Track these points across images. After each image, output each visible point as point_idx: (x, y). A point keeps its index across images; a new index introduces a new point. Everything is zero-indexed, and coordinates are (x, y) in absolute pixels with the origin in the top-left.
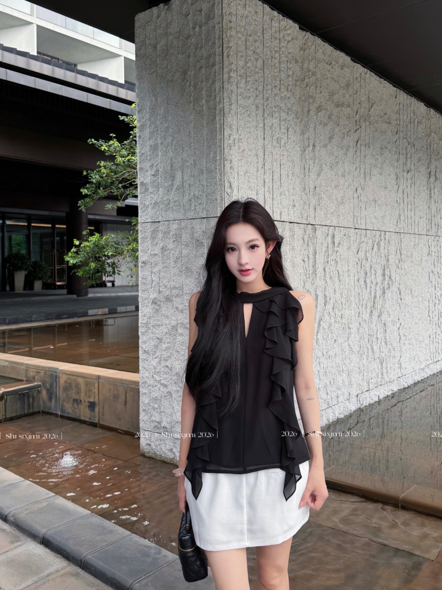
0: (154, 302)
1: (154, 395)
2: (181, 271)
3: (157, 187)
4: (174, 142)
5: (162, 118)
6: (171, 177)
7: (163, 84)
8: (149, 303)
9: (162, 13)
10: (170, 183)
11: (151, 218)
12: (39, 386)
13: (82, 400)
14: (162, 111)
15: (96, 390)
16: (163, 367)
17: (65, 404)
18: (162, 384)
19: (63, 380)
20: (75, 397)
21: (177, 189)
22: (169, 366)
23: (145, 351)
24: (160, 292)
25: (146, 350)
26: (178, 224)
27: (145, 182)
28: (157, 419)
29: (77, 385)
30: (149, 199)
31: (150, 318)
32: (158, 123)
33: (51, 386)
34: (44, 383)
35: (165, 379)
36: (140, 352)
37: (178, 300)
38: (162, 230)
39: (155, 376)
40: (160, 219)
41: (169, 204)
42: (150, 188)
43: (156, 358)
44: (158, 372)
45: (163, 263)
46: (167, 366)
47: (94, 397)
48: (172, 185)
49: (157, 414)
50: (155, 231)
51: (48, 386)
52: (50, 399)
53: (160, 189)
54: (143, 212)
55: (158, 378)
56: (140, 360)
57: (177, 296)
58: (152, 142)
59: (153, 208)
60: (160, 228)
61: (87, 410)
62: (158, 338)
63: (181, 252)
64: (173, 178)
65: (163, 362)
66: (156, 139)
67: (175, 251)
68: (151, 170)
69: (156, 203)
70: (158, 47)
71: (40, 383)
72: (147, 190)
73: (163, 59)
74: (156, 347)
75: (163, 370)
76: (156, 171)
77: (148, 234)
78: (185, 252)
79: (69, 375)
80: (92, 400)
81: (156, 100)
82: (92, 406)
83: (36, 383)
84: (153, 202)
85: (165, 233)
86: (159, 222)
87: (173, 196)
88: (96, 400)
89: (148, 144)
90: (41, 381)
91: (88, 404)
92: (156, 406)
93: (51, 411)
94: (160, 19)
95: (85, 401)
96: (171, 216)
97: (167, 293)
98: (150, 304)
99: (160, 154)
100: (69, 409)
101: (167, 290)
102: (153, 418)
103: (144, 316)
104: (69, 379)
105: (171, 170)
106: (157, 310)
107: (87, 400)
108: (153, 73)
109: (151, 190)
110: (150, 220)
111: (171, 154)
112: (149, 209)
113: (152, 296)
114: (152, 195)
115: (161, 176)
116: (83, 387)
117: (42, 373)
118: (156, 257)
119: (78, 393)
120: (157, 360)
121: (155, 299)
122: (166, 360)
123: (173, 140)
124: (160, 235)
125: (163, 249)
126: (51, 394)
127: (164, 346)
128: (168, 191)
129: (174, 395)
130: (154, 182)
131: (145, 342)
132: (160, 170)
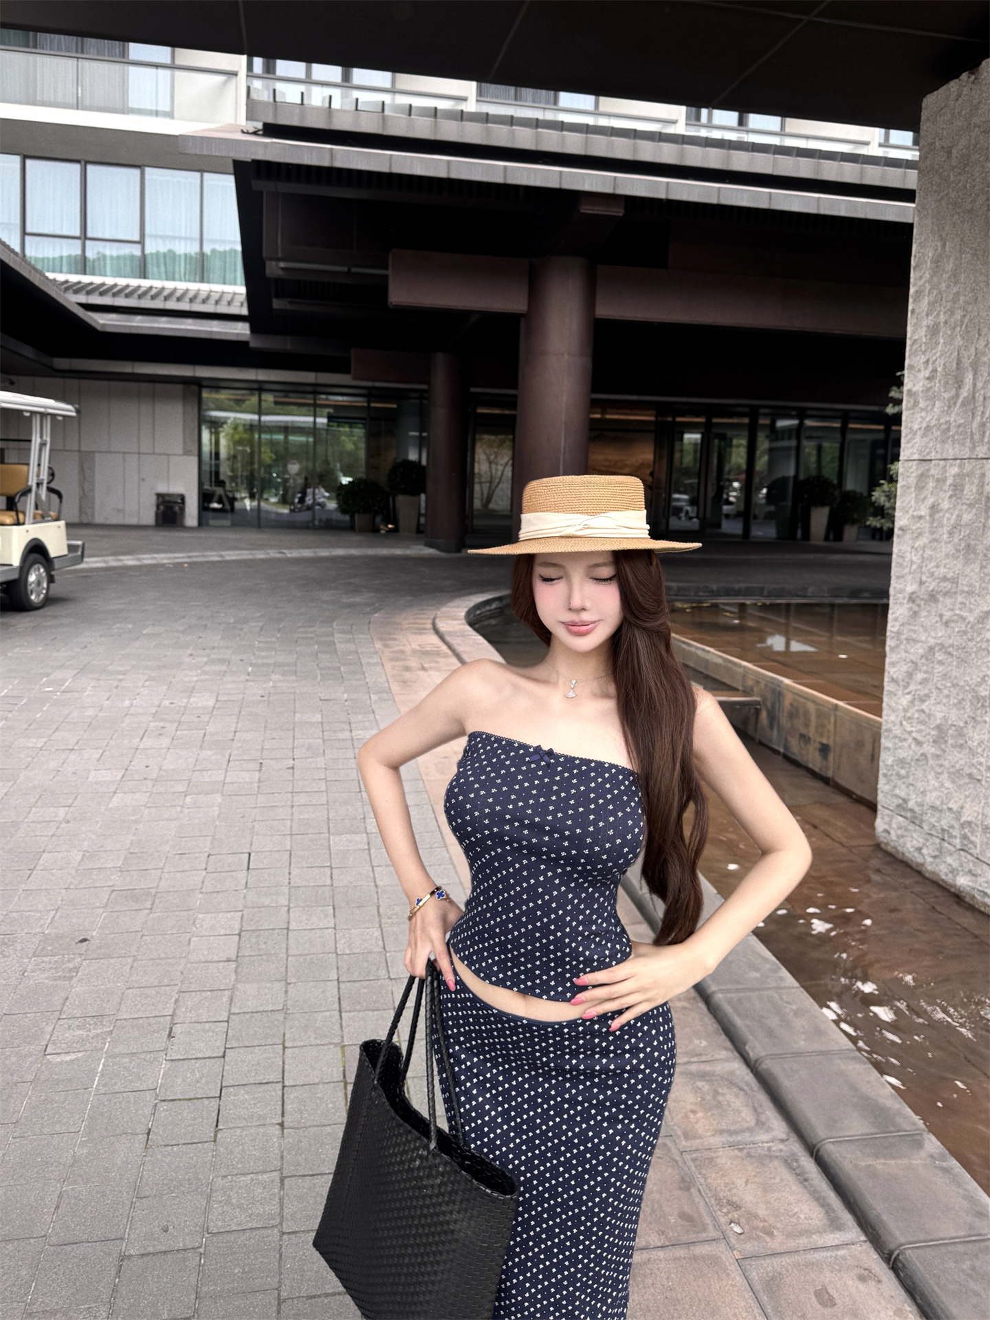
0: (912, 599)
1: (902, 754)
2: (958, 551)
3: (932, 399)
4: (966, 320)
5: (949, 278)
6: (957, 382)
7: (956, 217)
8: (904, 598)
9: (965, 89)
10: (953, 392)
11: (920, 454)
12: (758, 703)
13: (811, 736)
14: (950, 266)
15: (831, 727)
16: (918, 711)
17: (789, 738)
18: (914, 739)
19: (787, 701)
20: (803, 730)
21: (963, 404)
22: (927, 711)
23: (893, 679)
24: (921, 583)
25: (895, 676)
26: (960, 466)
27: (914, 389)
28: (903, 794)
29: (806, 712)
30: (920, 419)
31: (903, 625)
32: (943, 286)
33: (773, 706)
34: (765, 700)
35: (920, 731)
36: (886, 679)
37: (949, 601)
38: (933, 476)
39: (904, 723)
40: (933, 455)
41: (948, 429)
42: (921, 401)
43: (908, 693)
44: (909, 718)
45: (932, 533)
46: (923, 711)
47: (828, 738)
48: (957, 396)
49: (903, 787)
50: (923, 477)
51: (769, 705)
52: (771, 725)
53: (937, 403)
54: (908, 442)
55: (909, 729)
56: (885, 693)
57: (946, 594)
58: (930, 321)
59: (924, 436)
60: (932, 472)
61: (817, 755)
62: (912, 662)
63: (959, 517)
64: (959, 384)
65: (917, 703)
66: (938, 315)
67: (952, 514)
68: (926, 368)
69: (928, 428)
70: (954, 151)
71: (758, 699)
72: (916, 404)
73: (960, 174)
74: (910, 675)
75: (916, 715)
76: (932, 371)
77: (912, 480)
78: (966, 517)
79: (797, 694)
80: (825, 741)
81: (944, 246)
82: (824, 750)
83: (754, 698)
84: (924, 425)
85: (938, 480)
86: (931, 460)
87: (956, 417)
88: (831, 743)
89: (925, 323)
90: (761, 696)
91: (819, 746)
92: (903, 772)
93: (769, 744)
94: (961, 100)
95: (815, 741)
96: (951, 451)
97: (932, 585)
98: (905, 601)
99: (942, 341)
100: (795, 748)
101: (934, 580)
102: (897, 791)
103: (896, 620)
104: (795, 700)
105: (958, 369)
106: (915, 613)
107: (819, 739)
108: (942, 199)
109: (922, 404)
110: (916, 457)
111: (959, 341)
112: (918, 439)
113: (910, 589)
114: (923, 414)
115: (940, 382)
116: (813, 717)
117: (762, 685)
118: (922, 521)
119: (807, 725)
120: (909, 697)
121: (913, 593)
122: (923, 701)
123: (964, 316)
124: (931, 484)
125: (934, 509)
126: (772, 718)
127: (919, 676)
128: (949, 407)
129: (931, 762)
130: (928, 389)
131: (893, 664)
132: (939, 369)
